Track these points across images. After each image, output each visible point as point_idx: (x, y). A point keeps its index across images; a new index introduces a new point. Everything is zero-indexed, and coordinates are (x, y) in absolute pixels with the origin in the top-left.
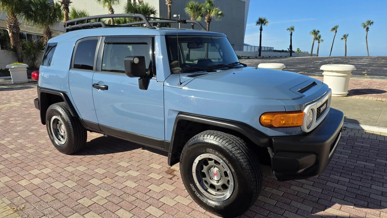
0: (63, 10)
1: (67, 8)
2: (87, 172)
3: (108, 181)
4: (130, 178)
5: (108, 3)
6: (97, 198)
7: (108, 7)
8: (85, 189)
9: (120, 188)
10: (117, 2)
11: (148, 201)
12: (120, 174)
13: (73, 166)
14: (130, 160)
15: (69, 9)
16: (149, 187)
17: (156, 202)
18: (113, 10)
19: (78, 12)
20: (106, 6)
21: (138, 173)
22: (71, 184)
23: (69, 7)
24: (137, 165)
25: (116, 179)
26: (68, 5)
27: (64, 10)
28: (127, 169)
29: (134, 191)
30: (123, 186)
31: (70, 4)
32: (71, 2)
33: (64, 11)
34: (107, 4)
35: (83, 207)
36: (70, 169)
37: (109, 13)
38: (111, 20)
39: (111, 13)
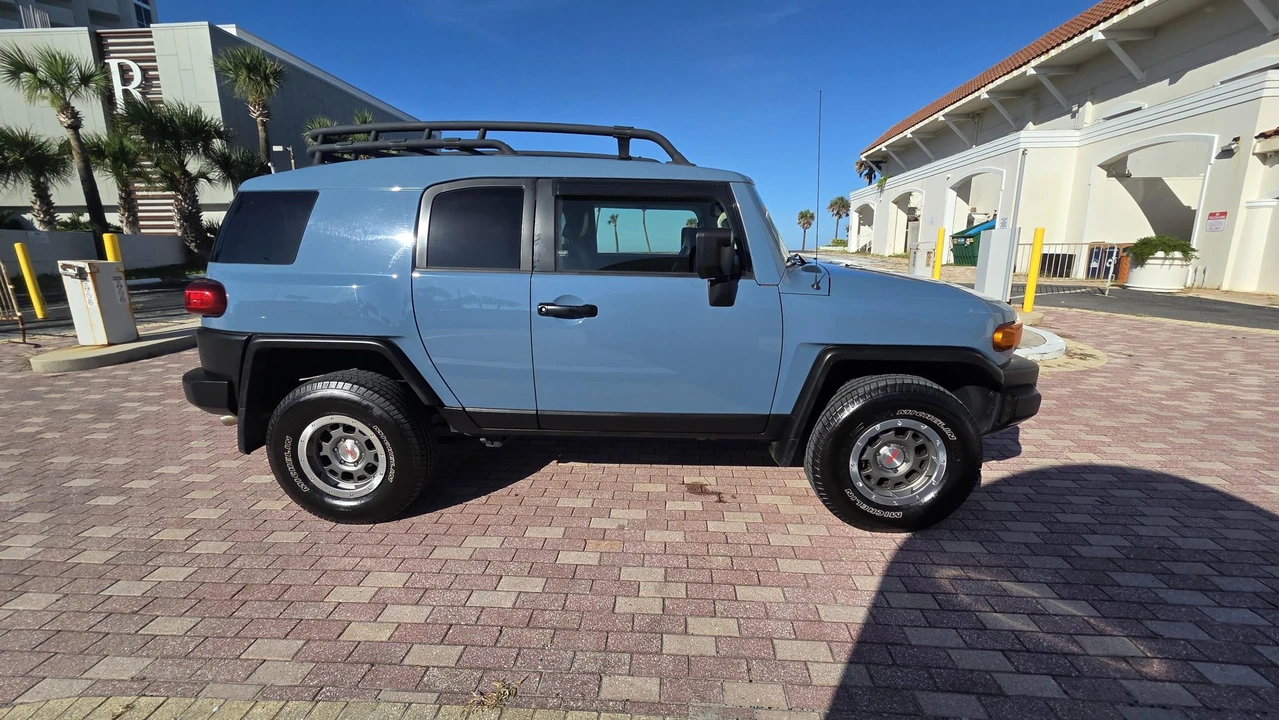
5: (52, 90)
7: (53, 102)
18: (76, 113)
20: (44, 98)
34: (48, 92)
37: (61, 122)
38: (73, 143)
39: (69, 122)
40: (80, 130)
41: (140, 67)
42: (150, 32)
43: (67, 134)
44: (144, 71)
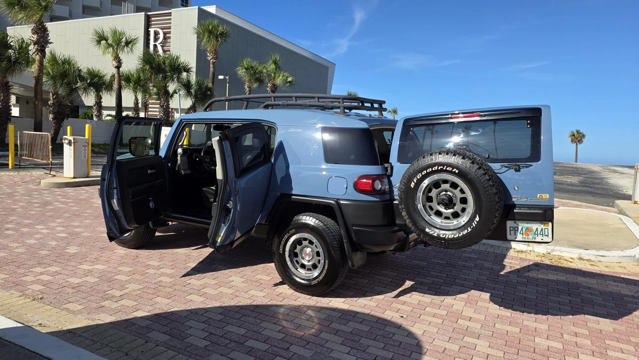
0: (36, 53)
1: (42, 51)
2: (109, 270)
3: (138, 277)
4: (162, 274)
5: (113, 49)
6: (129, 290)
7: (112, 55)
8: (111, 284)
9: (153, 282)
10: (129, 49)
11: (188, 291)
12: (151, 271)
13: (88, 264)
14: (161, 259)
15: (45, 53)
16: (188, 281)
17: (197, 292)
18: (121, 60)
19: (61, 57)
20: (109, 53)
21: (172, 271)
22: (91, 280)
23: (47, 50)
24: (170, 264)
25: (146, 275)
26: (45, 46)
27: (38, 54)
28: (159, 268)
29: (171, 285)
30: (156, 281)
31: (49, 45)
32: (51, 43)
33: (37, 56)
34: (111, 50)
35: (113, 297)
36: (85, 267)
37: (113, 65)
38: (116, 75)
39: (116, 65)
40: (121, 69)
41: (163, 32)
42: (171, 13)
43: (115, 71)
44: (165, 34)
